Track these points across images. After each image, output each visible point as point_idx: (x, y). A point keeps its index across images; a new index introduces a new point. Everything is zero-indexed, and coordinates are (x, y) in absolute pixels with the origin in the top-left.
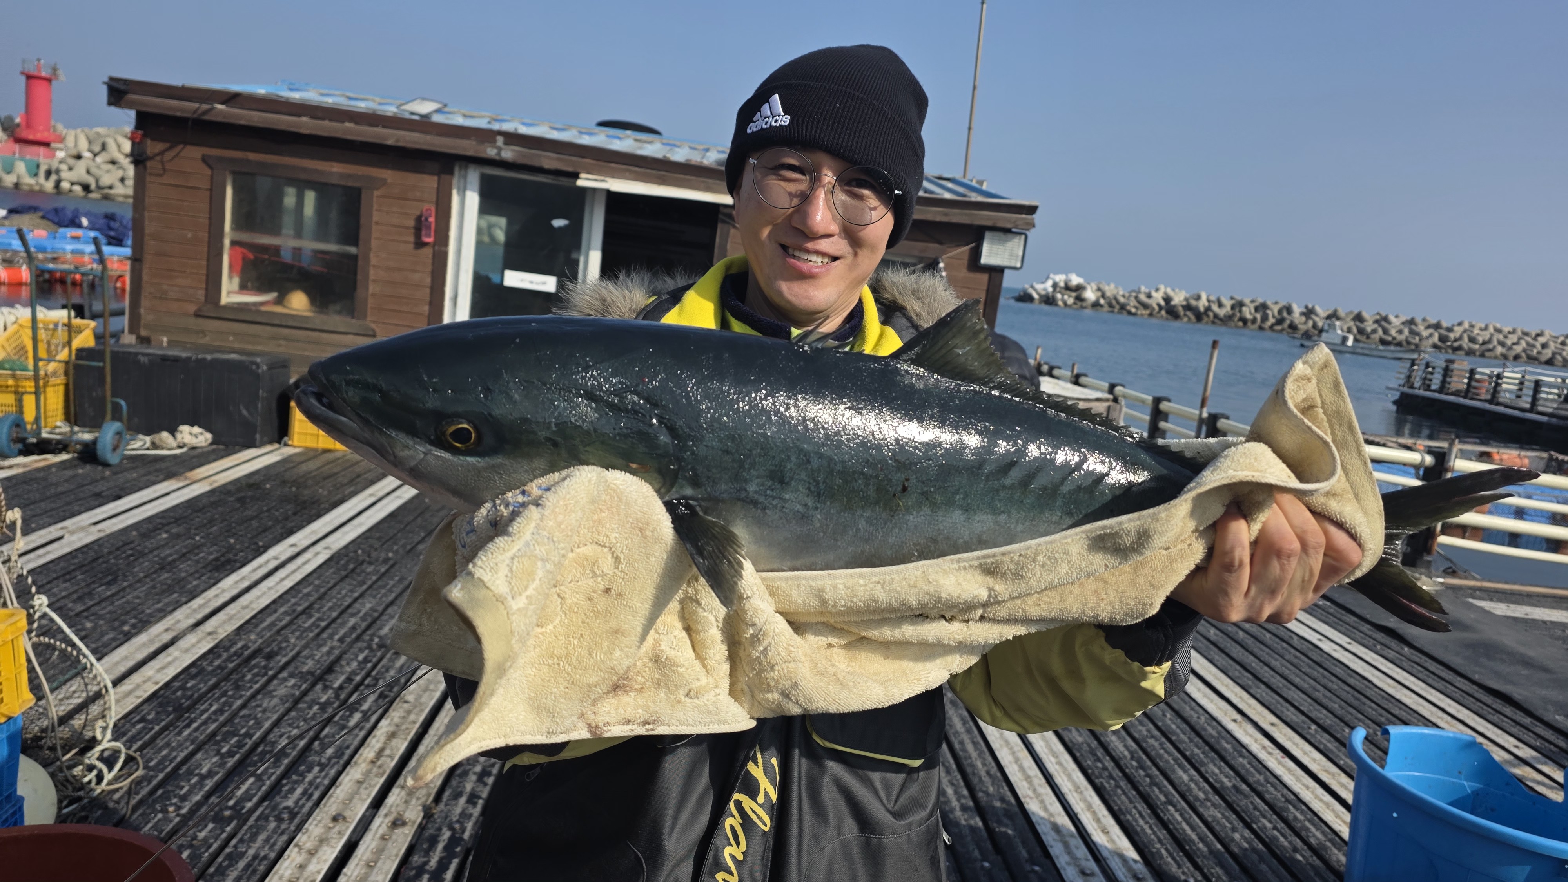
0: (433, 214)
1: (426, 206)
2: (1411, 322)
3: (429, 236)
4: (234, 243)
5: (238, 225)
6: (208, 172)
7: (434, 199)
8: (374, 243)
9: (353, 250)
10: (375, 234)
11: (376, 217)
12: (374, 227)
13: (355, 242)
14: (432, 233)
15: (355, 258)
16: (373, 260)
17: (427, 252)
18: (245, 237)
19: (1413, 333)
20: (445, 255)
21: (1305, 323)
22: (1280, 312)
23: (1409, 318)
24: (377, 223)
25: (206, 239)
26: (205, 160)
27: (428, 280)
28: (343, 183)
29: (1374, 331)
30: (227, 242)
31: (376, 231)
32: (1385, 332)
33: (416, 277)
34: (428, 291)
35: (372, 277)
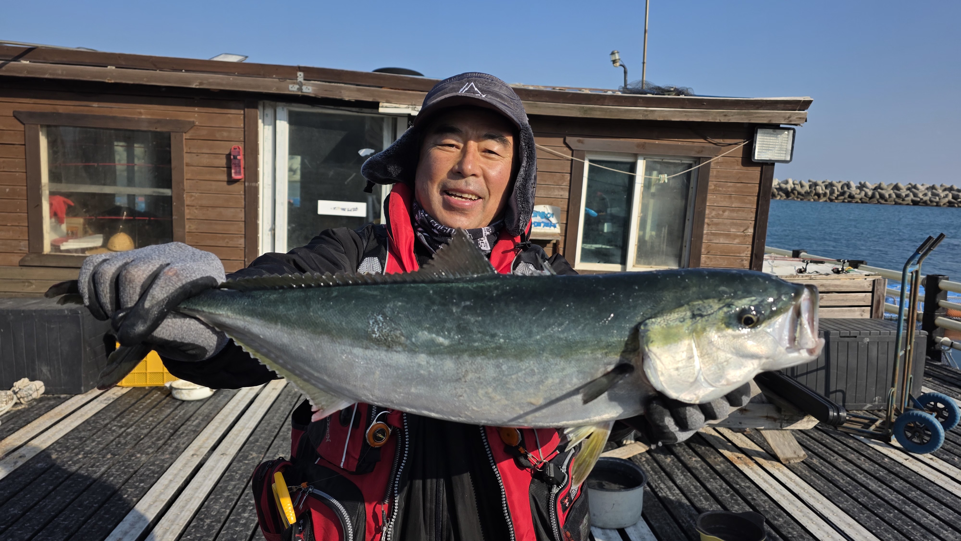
0: (242, 153)
1: (234, 145)
2: (933, 188)
3: (239, 173)
4: (52, 194)
5: (54, 177)
6: (21, 127)
7: (242, 139)
8: (187, 184)
9: (167, 192)
10: (187, 176)
11: (187, 159)
12: (185, 168)
13: (168, 185)
14: (242, 171)
15: (168, 200)
16: (188, 201)
17: (238, 188)
18: (64, 188)
19: (934, 195)
20: (256, 190)
21: (859, 194)
22: (842, 187)
23: (931, 185)
24: (188, 165)
25: (25, 192)
26: (17, 116)
27: (242, 215)
28: (154, 129)
29: (907, 196)
30: (45, 193)
31: (188, 173)
32: (915, 195)
33: (229, 213)
34: (242, 225)
35: (187, 216)
